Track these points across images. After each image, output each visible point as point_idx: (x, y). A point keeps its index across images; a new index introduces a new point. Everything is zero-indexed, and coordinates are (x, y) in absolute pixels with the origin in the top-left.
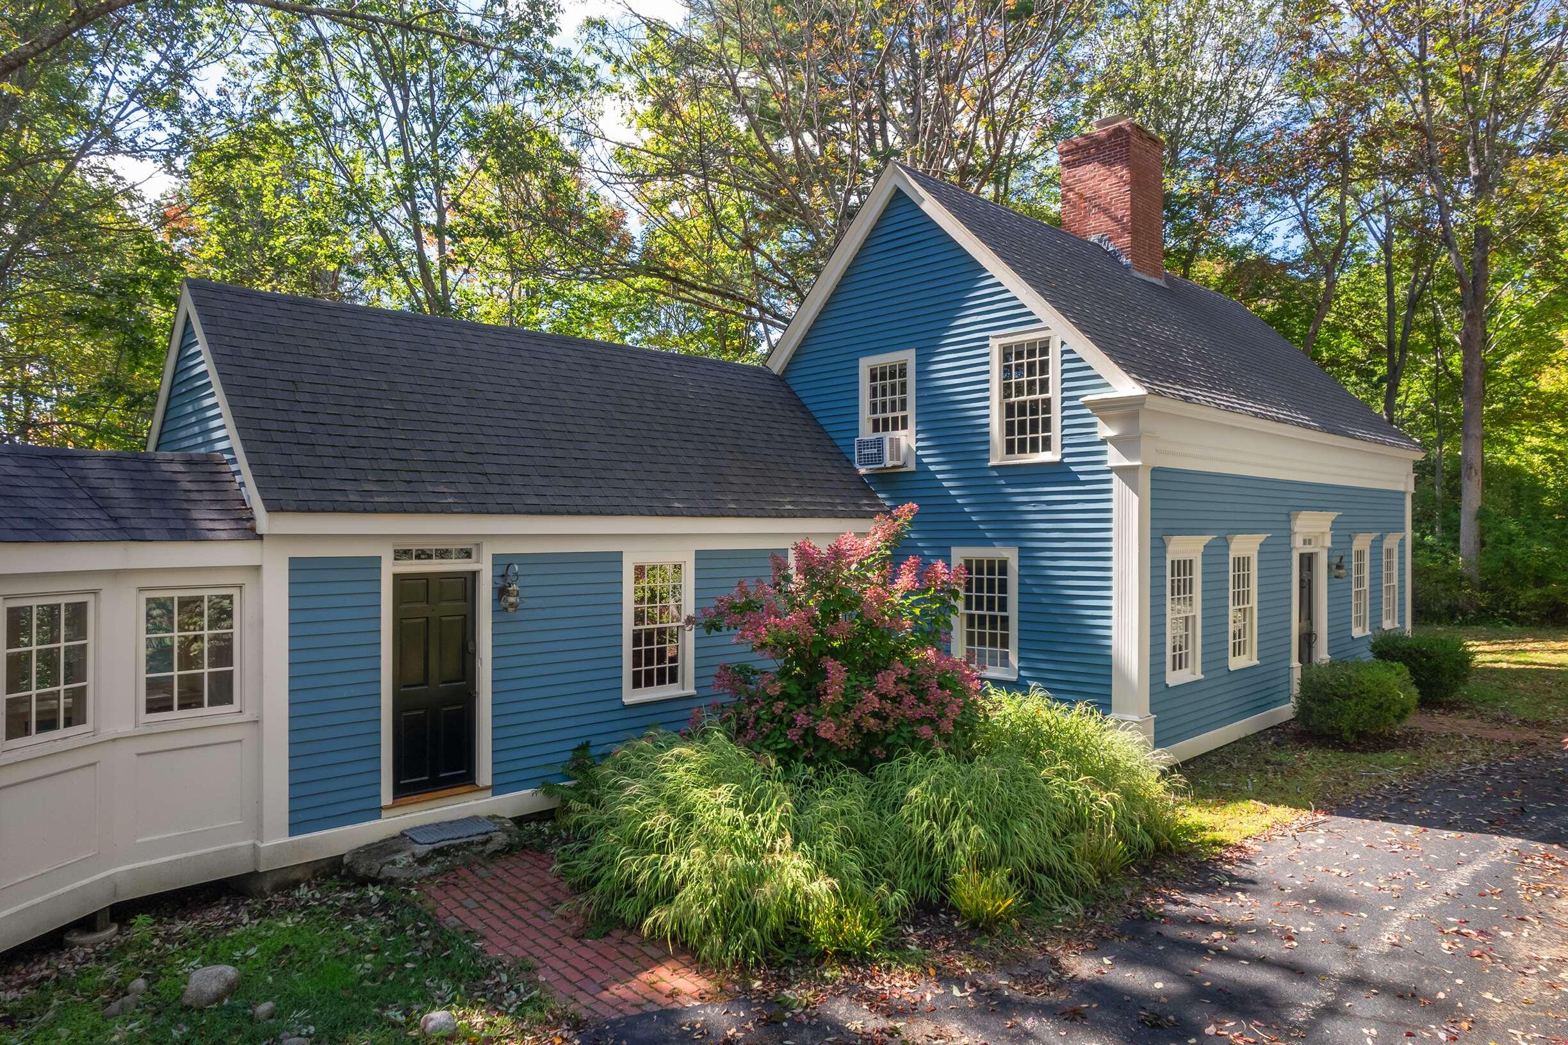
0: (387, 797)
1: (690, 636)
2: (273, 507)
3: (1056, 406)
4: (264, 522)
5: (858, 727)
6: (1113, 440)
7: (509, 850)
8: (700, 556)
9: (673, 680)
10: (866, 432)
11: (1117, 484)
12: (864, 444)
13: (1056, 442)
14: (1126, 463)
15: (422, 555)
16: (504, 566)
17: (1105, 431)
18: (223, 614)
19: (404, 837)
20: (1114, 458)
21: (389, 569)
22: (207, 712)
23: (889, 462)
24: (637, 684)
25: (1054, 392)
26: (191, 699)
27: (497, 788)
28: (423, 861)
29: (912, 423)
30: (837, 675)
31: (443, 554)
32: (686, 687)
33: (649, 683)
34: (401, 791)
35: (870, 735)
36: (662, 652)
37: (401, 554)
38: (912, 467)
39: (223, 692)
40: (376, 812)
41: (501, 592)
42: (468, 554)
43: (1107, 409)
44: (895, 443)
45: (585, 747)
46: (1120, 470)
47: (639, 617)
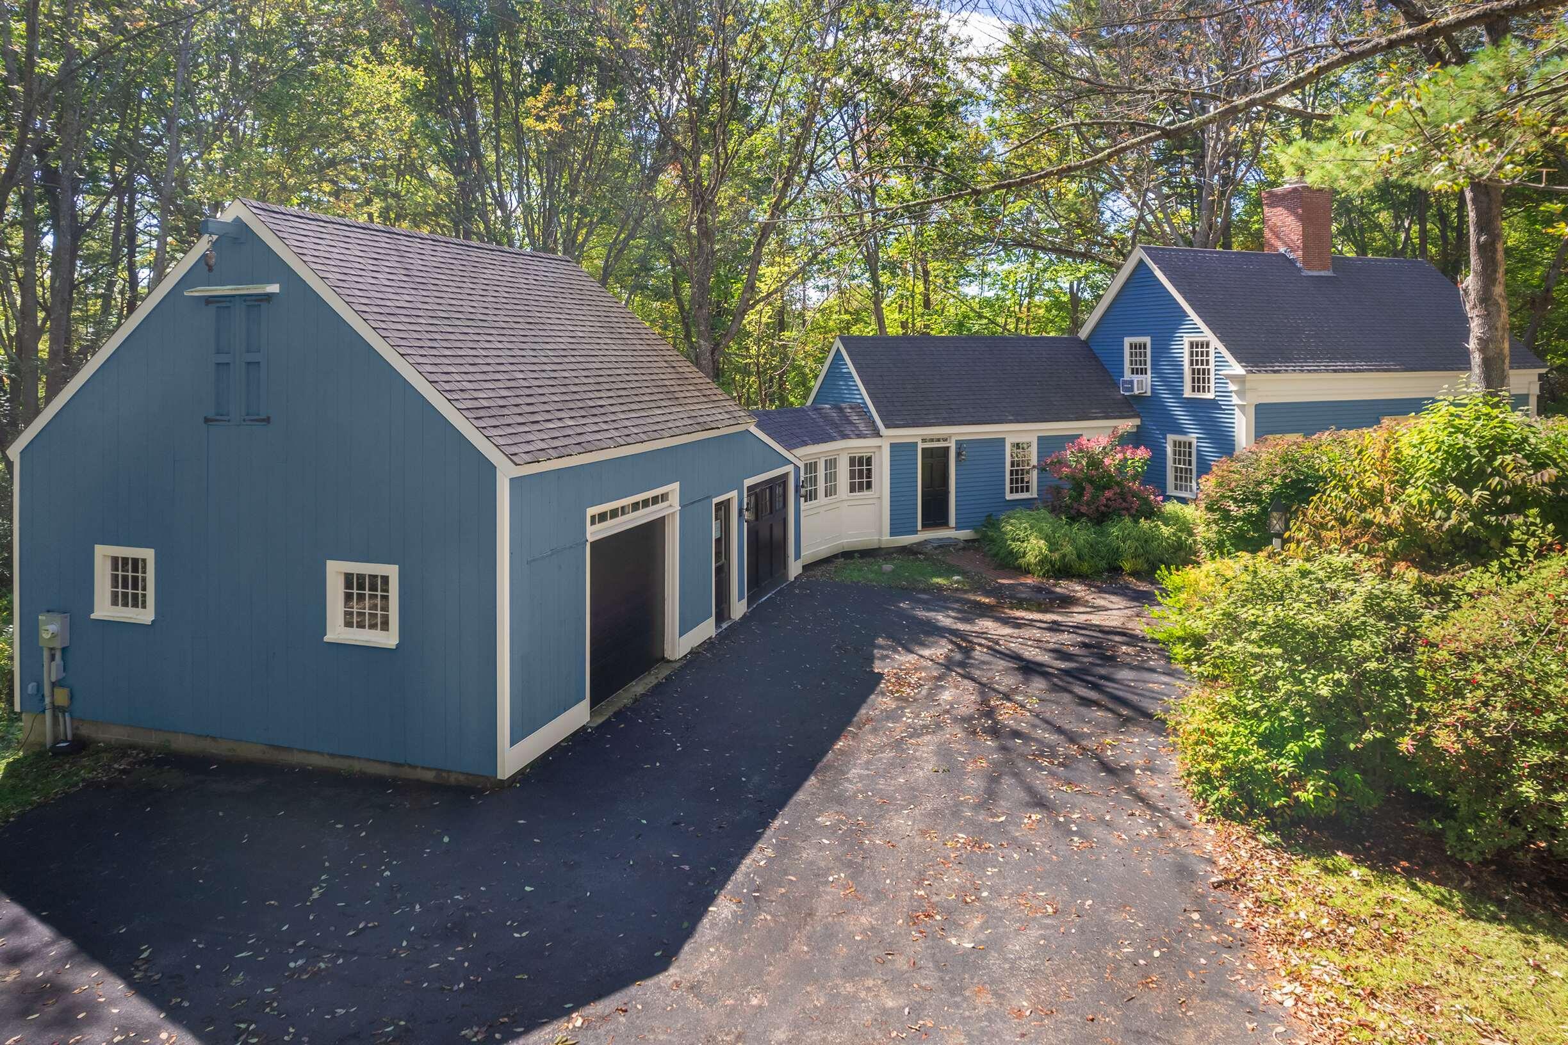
0: (919, 528)
1: (1035, 473)
2: (887, 426)
3: (1212, 372)
4: (883, 430)
5: (1097, 510)
6: (1235, 392)
7: (964, 549)
8: (1039, 438)
9: (1027, 491)
10: (1128, 375)
11: (1237, 411)
12: (1125, 382)
13: (1212, 389)
14: (1240, 403)
15: (932, 440)
16: (959, 444)
17: (1232, 387)
18: (869, 461)
19: (926, 542)
20: (1235, 400)
21: (920, 446)
22: (866, 493)
23: (1136, 392)
24: (1011, 492)
25: (1212, 366)
26: (861, 489)
27: (957, 528)
28: (936, 548)
29: (1149, 372)
30: (1089, 490)
31: (938, 440)
32: (1033, 494)
33: (1017, 492)
34: (924, 526)
35: (1103, 513)
36: (1022, 480)
37: (924, 441)
38: (1149, 394)
39: (869, 486)
40: (916, 532)
41: (958, 454)
42: (945, 440)
43: (1234, 378)
44: (1140, 383)
45: (990, 516)
46: (1238, 405)
47: (1012, 465)
